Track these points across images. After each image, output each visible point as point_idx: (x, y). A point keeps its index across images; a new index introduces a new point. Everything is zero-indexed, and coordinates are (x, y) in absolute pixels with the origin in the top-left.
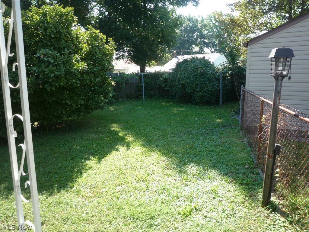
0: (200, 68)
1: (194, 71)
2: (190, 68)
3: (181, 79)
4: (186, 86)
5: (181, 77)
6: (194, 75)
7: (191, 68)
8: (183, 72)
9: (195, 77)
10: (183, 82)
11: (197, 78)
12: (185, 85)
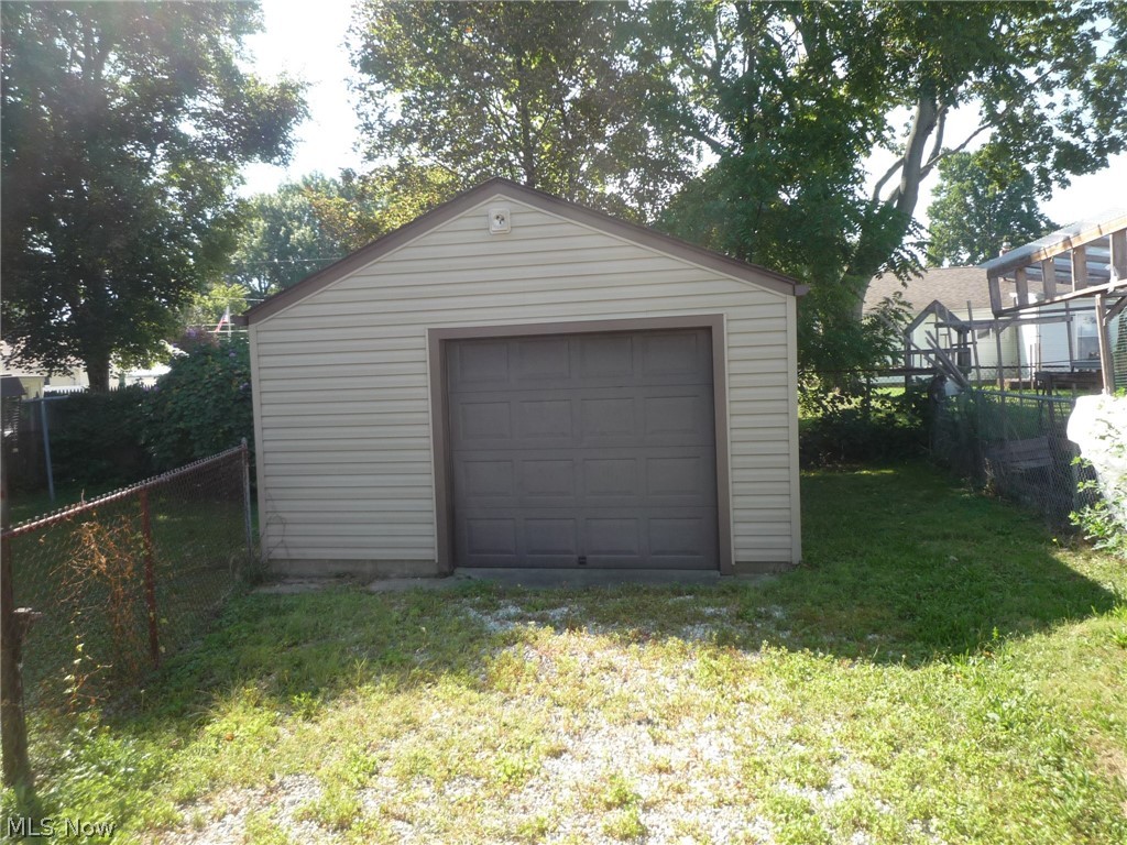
0: (239, 375)
1: (220, 387)
2: (207, 377)
3: (175, 416)
4: (191, 437)
5: (178, 409)
6: (216, 401)
7: (211, 376)
8: (184, 392)
9: (221, 406)
10: (182, 425)
11: (229, 409)
12: (189, 433)
